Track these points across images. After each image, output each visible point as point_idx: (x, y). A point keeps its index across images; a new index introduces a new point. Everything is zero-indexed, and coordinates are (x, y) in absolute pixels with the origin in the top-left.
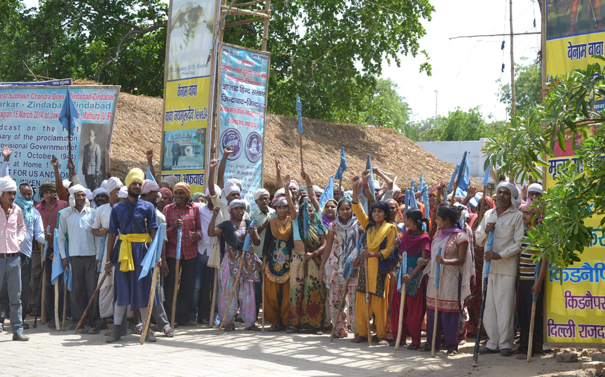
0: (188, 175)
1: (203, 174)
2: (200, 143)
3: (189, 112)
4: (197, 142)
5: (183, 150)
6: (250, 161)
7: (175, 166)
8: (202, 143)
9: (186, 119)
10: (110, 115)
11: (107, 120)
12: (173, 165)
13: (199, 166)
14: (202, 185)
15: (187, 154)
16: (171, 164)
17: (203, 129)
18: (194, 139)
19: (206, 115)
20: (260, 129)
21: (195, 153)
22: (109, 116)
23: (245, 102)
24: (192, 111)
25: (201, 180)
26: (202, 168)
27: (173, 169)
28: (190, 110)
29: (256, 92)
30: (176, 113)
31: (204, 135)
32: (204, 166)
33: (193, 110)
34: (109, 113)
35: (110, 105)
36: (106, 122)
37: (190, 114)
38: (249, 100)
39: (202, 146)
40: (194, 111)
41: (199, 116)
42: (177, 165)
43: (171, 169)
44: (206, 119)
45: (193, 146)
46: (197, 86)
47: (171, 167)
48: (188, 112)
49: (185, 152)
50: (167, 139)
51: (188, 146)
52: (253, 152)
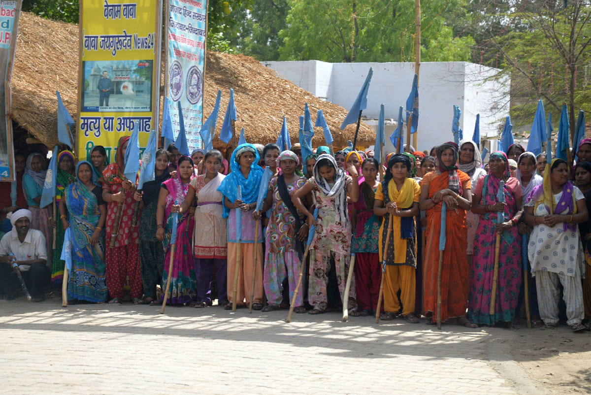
0: (127, 119)
1: (149, 118)
2: (143, 79)
3: (124, 38)
4: (138, 77)
5: (117, 86)
6: (190, 102)
7: (104, 106)
8: (147, 79)
9: (119, 47)
10: (8, 36)
11: (4, 43)
12: (102, 105)
13: (142, 108)
14: (147, 131)
15: (123, 93)
16: (97, 104)
17: (147, 61)
18: (134, 73)
19: (152, 44)
20: (200, 62)
21: (137, 91)
22: (6, 38)
23: (187, 29)
24: (129, 38)
25: (146, 125)
26: (149, 110)
27: (100, 110)
28: (126, 36)
29: (197, 15)
30: (103, 39)
31: (151, 68)
32: (151, 108)
33: (131, 36)
34: (7, 34)
35: (8, 23)
36: (4, 45)
37: (126, 41)
38: (190, 26)
39: (148, 83)
40: (133, 38)
41: (140, 45)
42: (107, 105)
43: (97, 111)
44: (152, 49)
45: (133, 82)
46: (135, 5)
47: (98, 107)
48: (122, 39)
49: (120, 89)
50: (89, 71)
51: (124, 82)
52: (192, 91)
